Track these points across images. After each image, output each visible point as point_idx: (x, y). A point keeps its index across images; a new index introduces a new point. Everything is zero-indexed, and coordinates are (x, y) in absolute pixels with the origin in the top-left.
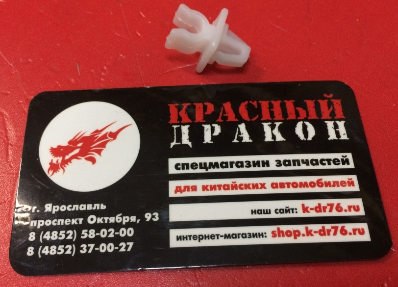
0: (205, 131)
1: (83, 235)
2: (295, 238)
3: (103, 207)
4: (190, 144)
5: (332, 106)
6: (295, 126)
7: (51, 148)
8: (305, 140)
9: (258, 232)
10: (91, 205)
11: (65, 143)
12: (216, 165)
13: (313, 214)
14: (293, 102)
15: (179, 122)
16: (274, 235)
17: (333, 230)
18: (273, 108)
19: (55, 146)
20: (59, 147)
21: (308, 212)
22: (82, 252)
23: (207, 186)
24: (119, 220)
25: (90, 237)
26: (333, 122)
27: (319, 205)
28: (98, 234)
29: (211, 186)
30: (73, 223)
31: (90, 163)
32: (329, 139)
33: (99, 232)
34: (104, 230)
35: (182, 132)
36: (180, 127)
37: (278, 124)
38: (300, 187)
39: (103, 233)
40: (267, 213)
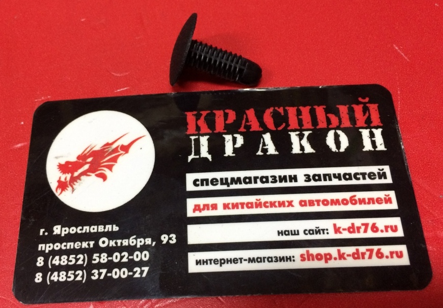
0: (226, 142)
1: (95, 260)
2: (326, 262)
3: (116, 228)
4: (209, 157)
5: (367, 112)
6: (326, 136)
7: (58, 164)
8: (337, 151)
9: (285, 256)
10: (103, 227)
11: (73, 159)
12: (238, 181)
13: (346, 235)
14: (324, 108)
15: (197, 132)
16: (303, 258)
17: (368, 253)
18: (301, 115)
19: (63, 162)
20: (68, 163)
21: (340, 233)
22: (93, 278)
23: (229, 204)
24: (133, 242)
25: (102, 261)
26: (369, 130)
27: (353, 224)
28: (110, 258)
29: (233, 204)
30: (83, 247)
31: (101, 180)
32: (364, 150)
33: (112, 256)
34: (117, 254)
35: (201, 144)
36: (199, 138)
37: (306, 133)
38: (332, 205)
39: (116, 257)
40: (295, 234)
